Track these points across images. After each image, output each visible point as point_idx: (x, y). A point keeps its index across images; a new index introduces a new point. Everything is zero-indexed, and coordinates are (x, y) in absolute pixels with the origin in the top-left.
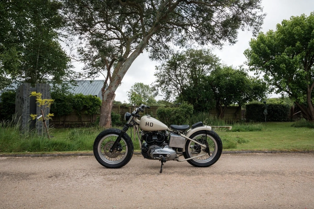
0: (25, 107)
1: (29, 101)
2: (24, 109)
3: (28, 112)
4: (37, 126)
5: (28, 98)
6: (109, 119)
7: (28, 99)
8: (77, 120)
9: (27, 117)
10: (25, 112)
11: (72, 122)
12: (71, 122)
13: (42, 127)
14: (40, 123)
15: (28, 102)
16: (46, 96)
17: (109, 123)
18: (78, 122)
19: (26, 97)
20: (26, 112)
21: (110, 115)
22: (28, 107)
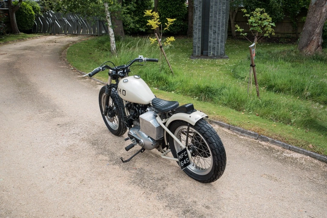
0: (197, 18)
1: (201, 10)
2: (196, 20)
3: (200, 24)
4: (210, 42)
5: (200, 5)
6: (315, 38)
7: (199, 7)
8: (290, 31)
9: (198, 30)
10: (196, 24)
11: (284, 34)
12: (282, 33)
13: (215, 43)
14: (213, 39)
15: (199, 11)
16: (221, 2)
17: (315, 43)
18: (293, 34)
19: (197, 5)
20: (198, 24)
21: (318, 30)
22: (200, 17)
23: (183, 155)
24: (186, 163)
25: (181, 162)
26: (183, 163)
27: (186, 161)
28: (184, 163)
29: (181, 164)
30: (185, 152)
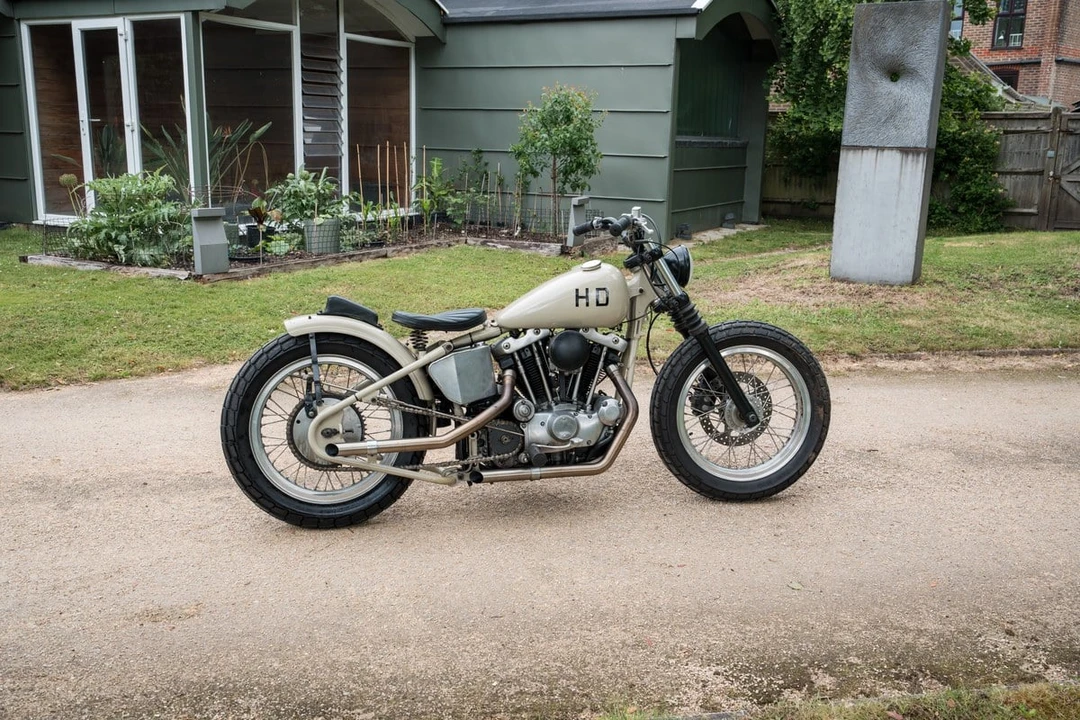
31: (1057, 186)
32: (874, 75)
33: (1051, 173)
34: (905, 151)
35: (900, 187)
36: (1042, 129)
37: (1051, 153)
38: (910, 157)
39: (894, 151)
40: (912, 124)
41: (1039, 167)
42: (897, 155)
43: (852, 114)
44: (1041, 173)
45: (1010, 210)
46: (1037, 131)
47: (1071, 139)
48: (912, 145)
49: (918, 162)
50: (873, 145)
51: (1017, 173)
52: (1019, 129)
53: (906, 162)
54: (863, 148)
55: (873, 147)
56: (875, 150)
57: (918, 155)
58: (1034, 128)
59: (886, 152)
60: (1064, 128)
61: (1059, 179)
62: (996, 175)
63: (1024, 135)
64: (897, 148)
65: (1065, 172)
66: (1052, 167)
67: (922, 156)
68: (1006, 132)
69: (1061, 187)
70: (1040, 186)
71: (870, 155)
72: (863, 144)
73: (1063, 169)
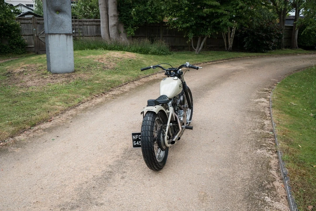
23: (137, 136)
24: (139, 144)
25: (134, 142)
26: (135, 143)
27: (139, 143)
28: (137, 144)
29: (134, 143)
30: (139, 136)
31: (38, 39)
32: (52, 12)
33: (36, 35)
34: (67, 34)
35: (67, 45)
36: (31, 22)
37: (34, 29)
38: (68, 36)
39: (64, 35)
40: (66, 26)
41: (32, 33)
42: (65, 36)
43: (50, 24)
44: (33, 35)
45: (27, 46)
46: (29, 23)
47: (39, 25)
48: (68, 33)
49: (71, 38)
50: (58, 33)
51: (26, 35)
52: (24, 22)
53: (68, 37)
54: (55, 34)
55: (58, 34)
56: (58, 35)
57: (71, 35)
58: (28, 22)
59: (61, 35)
60: (36, 22)
61: (38, 37)
62: (23, 36)
63: (25, 24)
64: (65, 34)
65: (39, 35)
66: (35, 33)
67: (71, 36)
68: (21, 23)
69: (39, 39)
70: (33, 39)
71: (57, 36)
72: (54, 33)
73: (39, 34)
